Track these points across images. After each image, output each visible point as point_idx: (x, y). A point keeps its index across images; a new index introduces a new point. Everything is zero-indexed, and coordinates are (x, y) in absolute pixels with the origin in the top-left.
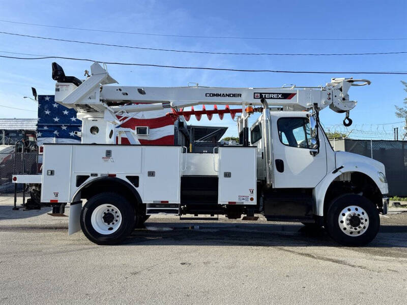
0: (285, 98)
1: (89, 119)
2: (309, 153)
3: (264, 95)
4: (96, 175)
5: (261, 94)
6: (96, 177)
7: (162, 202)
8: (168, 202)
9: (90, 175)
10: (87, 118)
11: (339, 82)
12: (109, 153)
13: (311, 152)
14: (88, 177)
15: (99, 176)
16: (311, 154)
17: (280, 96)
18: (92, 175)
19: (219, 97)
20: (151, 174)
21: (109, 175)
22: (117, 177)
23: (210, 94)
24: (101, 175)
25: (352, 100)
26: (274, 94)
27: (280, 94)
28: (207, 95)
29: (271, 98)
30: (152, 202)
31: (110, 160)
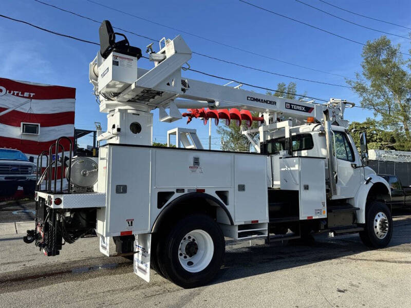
0: (307, 111)
1: (129, 111)
2: (350, 166)
3: (292, 105)
4: (183, 190)
5: (291, 104)
6: (183, 194)
7: (252, 222)
8: (257, 221)
9: (175, 191)
10: (126, 110)
11: (337, 102)
12: (196, 162)
13: (352, 165)
14: (172, 193)
15: (186, 192)
16: (352, 167)
17: (304, 108)
18: (178, 191)
19: (259, 103)
20: (242, 188)
21: (197, 190)
22: (206, 192)
23: (251, 98)
24: (188, 190)
25: (346, 120)
26: (300, 106)
27: (304, 106)
28: (249, 99)
29: (298, 110)
30: (243, 223)
31: (198, 170)
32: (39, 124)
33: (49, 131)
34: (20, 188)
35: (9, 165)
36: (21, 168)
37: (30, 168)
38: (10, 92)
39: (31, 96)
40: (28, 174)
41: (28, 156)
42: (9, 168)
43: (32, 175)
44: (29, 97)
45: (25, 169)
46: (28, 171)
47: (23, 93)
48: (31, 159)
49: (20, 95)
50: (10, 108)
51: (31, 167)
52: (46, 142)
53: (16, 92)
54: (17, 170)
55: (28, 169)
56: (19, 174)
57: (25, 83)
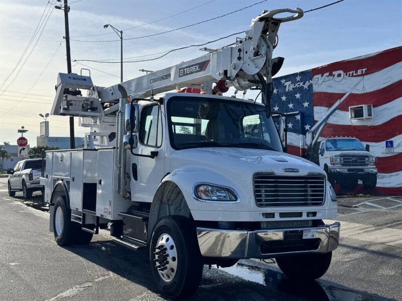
0: (201, 70)
7: (76, 209)
20: (73, 180)
23: (153, 80)
26: (193, 66)
28: (151, 82)
30: (73, 208)
32: (372, 105)
33: (382, 111)
34: (360, 182)
35: (349, 156)
36: (360, 159)
37: (367, 159)
38: (346, 75)
39: (364, 73)
40: (365, 165)
41: (364, 144)
42: (349, 159)
43: (369, 166)
44: (362, 75)
45: (362, 159)
46: (365, 162)
47: (356, 72)
48: (367, 148)
49: (354, 75)
50: (348, 92)
51: (367, 157)
52: (378, 126)
53: (351, 72)
54: (356, 161)
55: (365, 159)
56: (358, 165)
57: (358, 59)
